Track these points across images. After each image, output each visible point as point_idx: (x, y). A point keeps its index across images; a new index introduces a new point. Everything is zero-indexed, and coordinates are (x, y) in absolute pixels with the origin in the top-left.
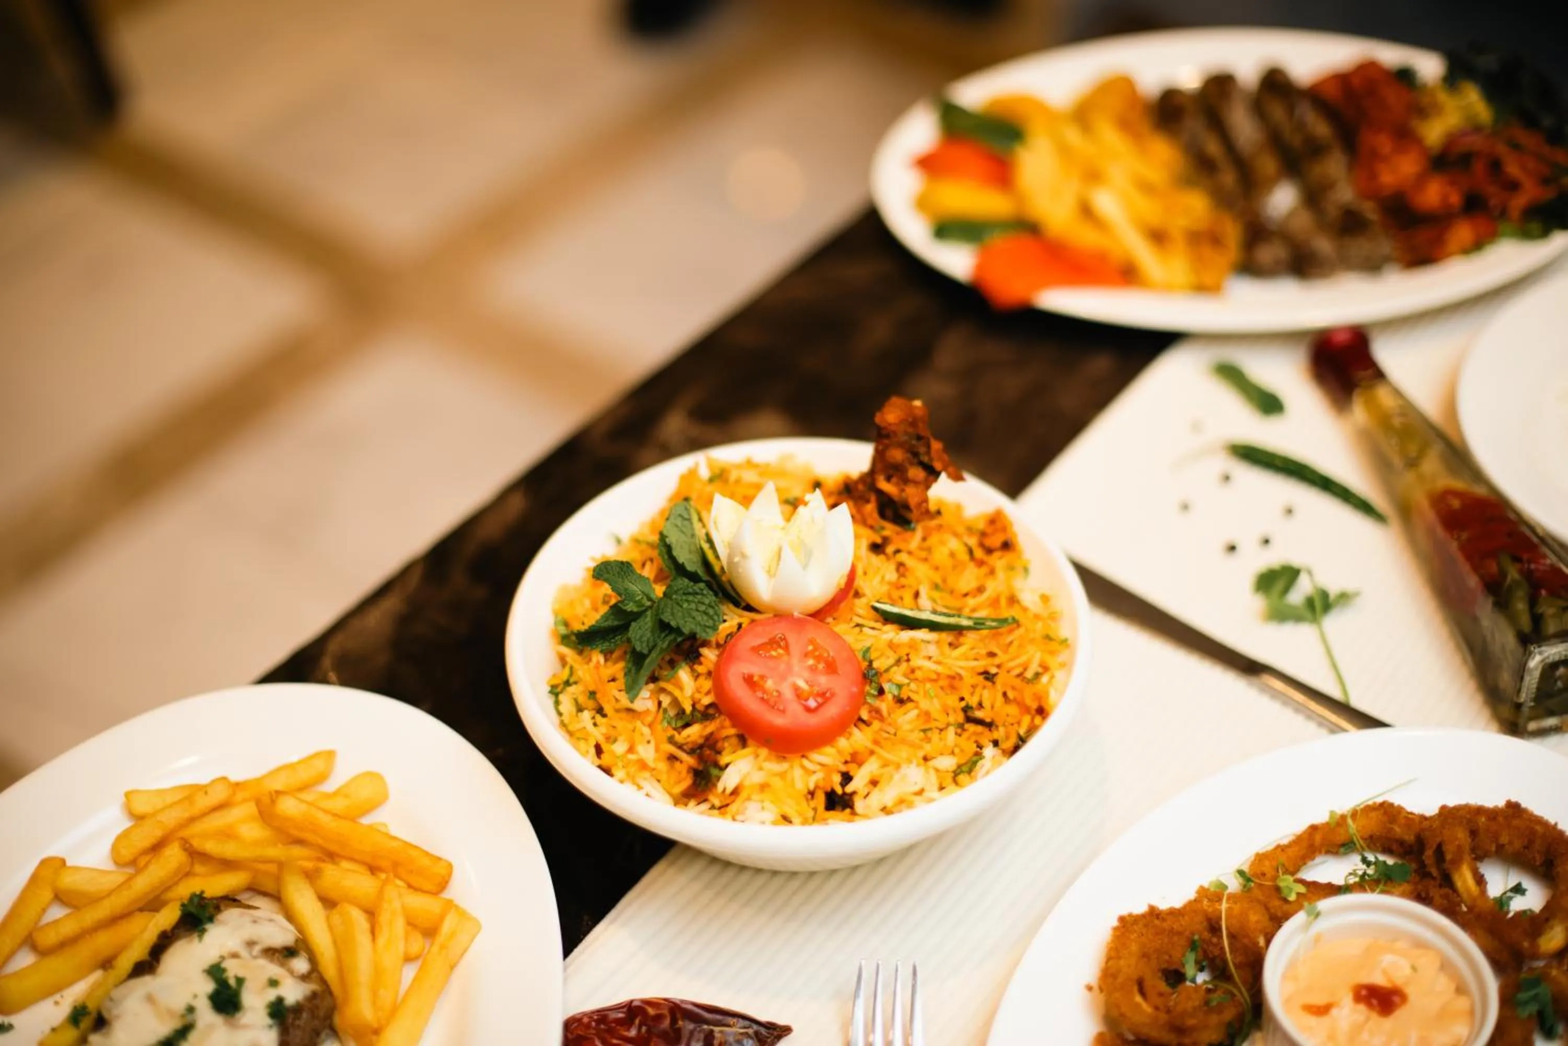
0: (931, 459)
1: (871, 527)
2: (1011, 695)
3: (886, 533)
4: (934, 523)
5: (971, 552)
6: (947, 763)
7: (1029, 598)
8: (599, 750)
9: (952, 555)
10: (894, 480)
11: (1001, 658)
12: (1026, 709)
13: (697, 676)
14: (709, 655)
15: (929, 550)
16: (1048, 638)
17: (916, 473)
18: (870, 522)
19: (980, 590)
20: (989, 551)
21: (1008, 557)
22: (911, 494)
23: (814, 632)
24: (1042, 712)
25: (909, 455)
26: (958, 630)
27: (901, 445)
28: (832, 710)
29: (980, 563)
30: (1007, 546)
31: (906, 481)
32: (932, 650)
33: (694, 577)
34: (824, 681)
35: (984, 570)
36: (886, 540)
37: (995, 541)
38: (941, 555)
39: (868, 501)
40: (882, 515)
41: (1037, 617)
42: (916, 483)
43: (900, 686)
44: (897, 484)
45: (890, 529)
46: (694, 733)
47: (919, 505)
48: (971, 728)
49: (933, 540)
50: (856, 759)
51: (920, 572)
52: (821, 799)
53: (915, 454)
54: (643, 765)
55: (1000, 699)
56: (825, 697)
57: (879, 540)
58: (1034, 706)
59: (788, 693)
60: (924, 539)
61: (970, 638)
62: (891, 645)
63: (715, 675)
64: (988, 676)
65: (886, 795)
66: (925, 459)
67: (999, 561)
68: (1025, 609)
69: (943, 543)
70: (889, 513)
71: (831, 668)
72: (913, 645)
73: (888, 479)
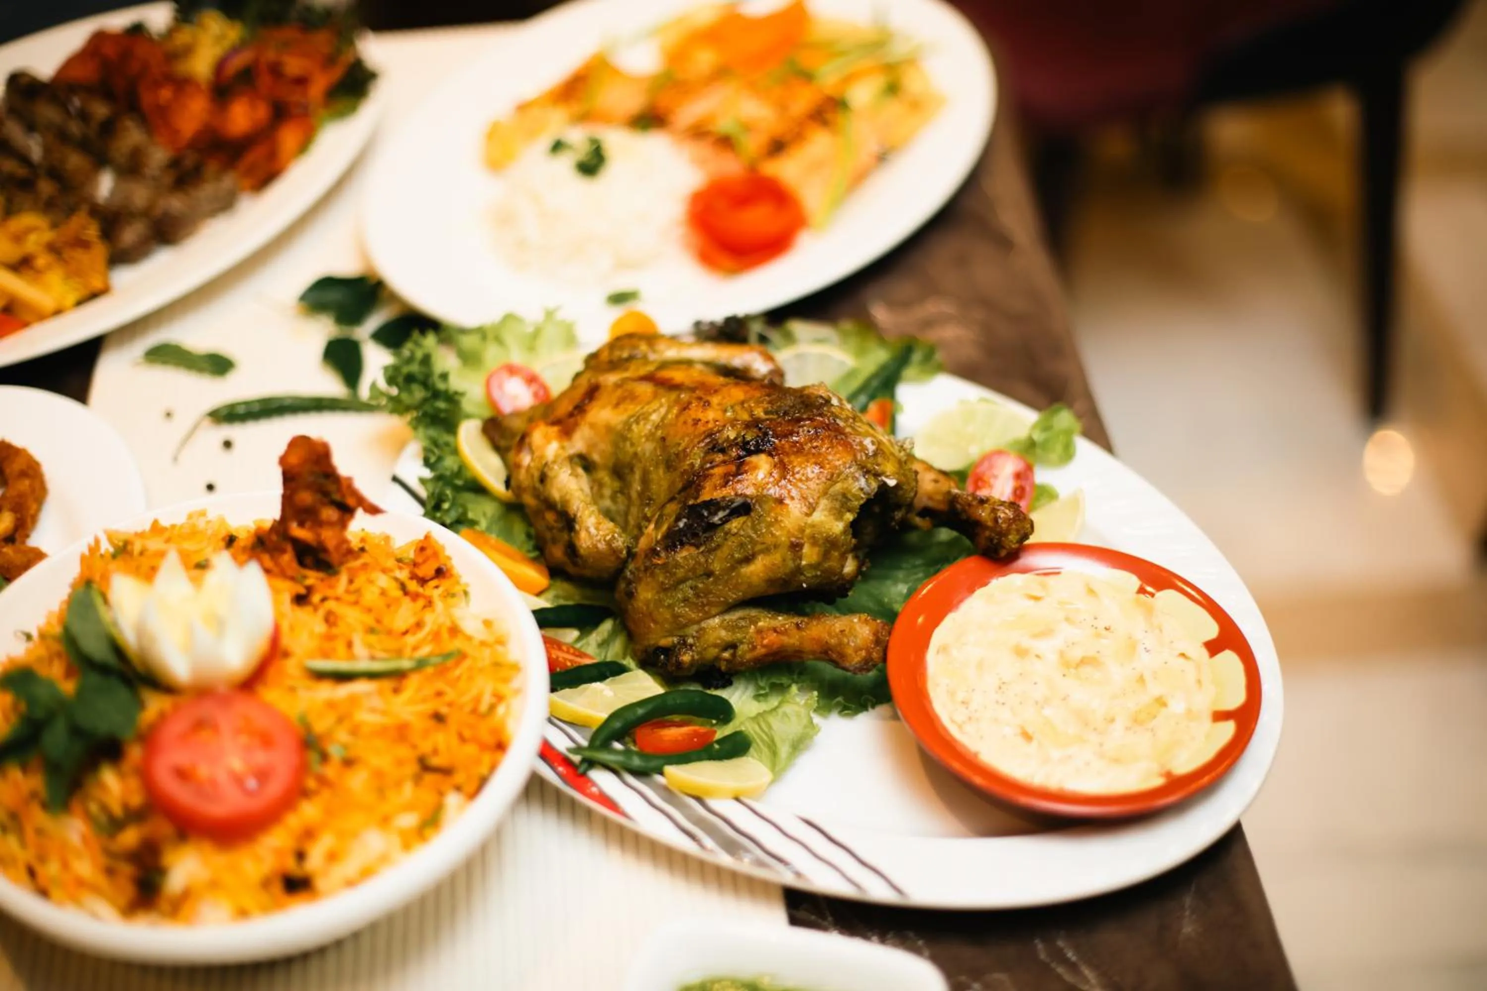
0: (343, 496)
1: (292, 579)
2: (467, 733)
3: (309, 582)
4: (356, 564)
5: (403, 587)
6: (409, 820)
7: (471, 625)
8: (32, 873)
9: (383, 593)
10: (308, 524)
11: (451, 695)
12: (483, 747)
13: (122, 776)
14: (135, 753)
15: (358, 591)
16: (497, 665)
17: (330, 513)
18: (290, 572)
19: (419, 625)
20: (423, 581)
21: (445, 584)
22: (328, 536)
23: (243, 707)
24: (501, 747)
25: (319, 496)
26: (400, 675)
27: (309, 487)
28: (275, 788)
29: (415, 597)
30: (440, 573)
31: (319, 523)
32: (377, 702)
33: (103, 669)
34: (261, 757)
35: (421, 603)
36: (310, 589)
37: (427, 570)
38: (370, 596)
39: (283, 551)
40: (302, 563)
41: (483, 644)
42: (330, 524)
43: (345, 747)
44: (311, 529)
45: (312, 577)
46: (130, 837)
47: (338, 547)
48: (429, 778)
49: (360, 581)
50: (309, 834)
51: (351, 616)
52: (278, 886)
53: (325, 494)
54: (81, 883)
55: (454, 741)
56: (263, 775)
57: (302, 591)
58: (490, 740)
59: (222, 777)
60: (351, 581)
61: (414, 681)
62: (331, 705)
63: (143, 773)
64: (438, 718)
65: (349, 867)
66: (337, 497)
67: (433, 591)
68: (469, 638)
69: (371, 582)
70: (308, 560)
71: (266, 741)
72: (353, 700)
73: (301, 524)
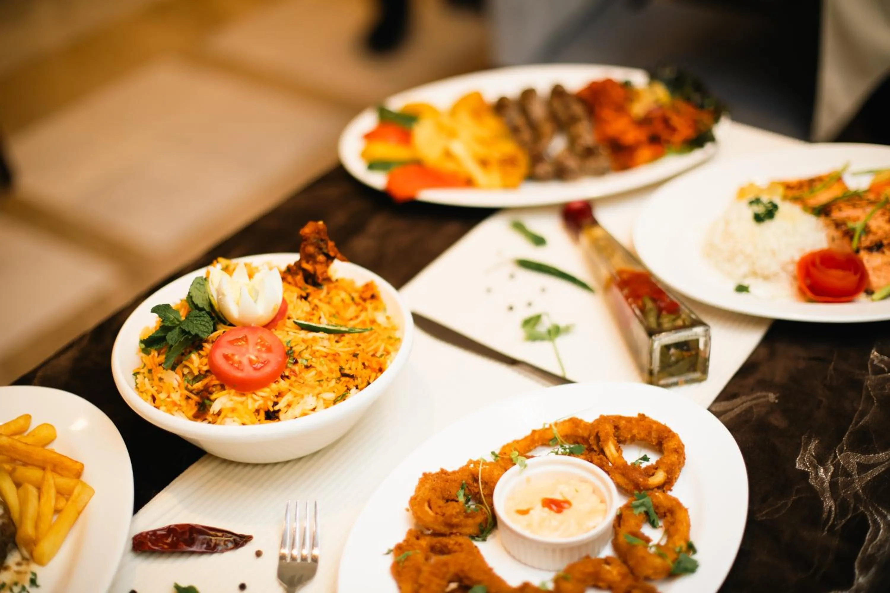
0: (328, 251)
1: (300, 288)
2: (366, 364)
3: (308, 291)
4: (332, 285)
5: (353, 299)
6: (331, 396)
7: (381, 318)
8: (154, 399)
9: (343, 300)
10: (311, 262)
11: (363, 346)
12: (374, 370)
13: (201, 356)
14: (208, 347)
15: (331, 298)
16: (390, 338)
17: (321, 258)
18: (299, 285)
19: (357, 317)
20: (364, 300)
21: (375, 303)
22: (319, 269)
23: (263, 334)
24: (381, 370)
25: (317, 250)
26: (341, 333)
27: (312, 244)
28: (268, 369)
29: (357, 304)
30: (373, 297)
31: (315, 262)
32: (326, 343)
33: (201, 309)
34: (265, 356)
35: (360, 308)
36: (308, 295)
37: (368, 295)
38: (336, 300)
39: (297, 274)
40: (306, 282)
41: (385, 328)
42: (321, 263)
43: (307, 360)
44: (312, 265)
45: (310, 289)
46: (199, 385)
47: (322, 274)
48: (343, 379)
49: (333, 293)
50: (281, 395)
51: (325, 309)
52: (262, 415)
53: (320, 249)
54: (175, 404)
55: (360, 366)
56: (265, 363)
57: (304, 294)
58: (377, 367)
59: (245, 361)
60: (328, 293)
61: (347, 337)
62: (304, 341)
63: (210, 356)
64: (355, 355)
65: (296, 410)
66: (325, 251)
67: (369, 305)
68: (379, 325)
69: (338, 295)
70: (310, 281)
71: (269, 350)
72: (314, 340)
73: (307, 262)
